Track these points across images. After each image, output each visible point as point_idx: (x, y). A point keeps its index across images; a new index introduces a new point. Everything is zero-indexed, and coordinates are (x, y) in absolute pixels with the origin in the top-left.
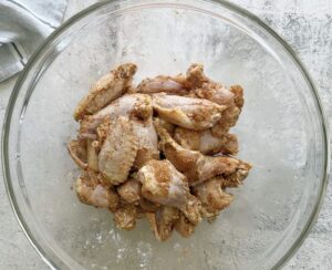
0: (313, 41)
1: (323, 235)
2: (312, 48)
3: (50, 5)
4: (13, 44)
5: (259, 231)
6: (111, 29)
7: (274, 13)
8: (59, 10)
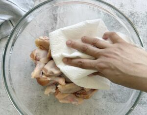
0: (140, 23)
1: (144, 105)
2: (140, 26)
3: (27, 4)
4: (10, 21)
5: (117, 104)
6: (54, 15)
7: (124, 10)
8: (31, 6)
